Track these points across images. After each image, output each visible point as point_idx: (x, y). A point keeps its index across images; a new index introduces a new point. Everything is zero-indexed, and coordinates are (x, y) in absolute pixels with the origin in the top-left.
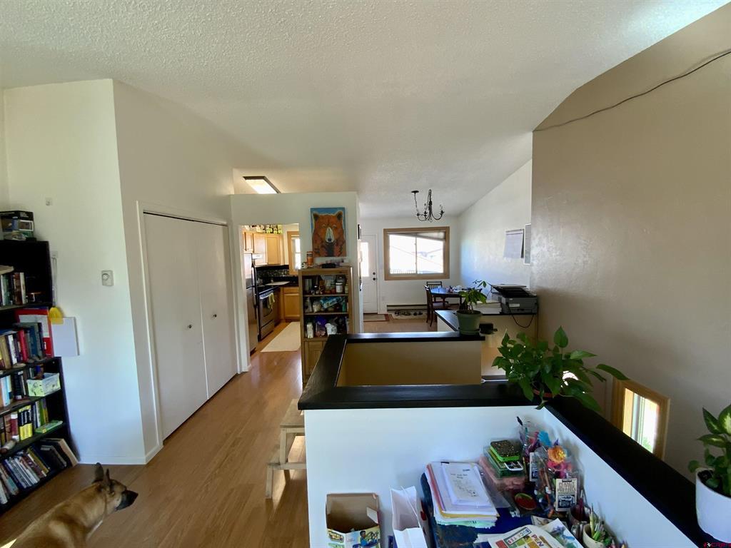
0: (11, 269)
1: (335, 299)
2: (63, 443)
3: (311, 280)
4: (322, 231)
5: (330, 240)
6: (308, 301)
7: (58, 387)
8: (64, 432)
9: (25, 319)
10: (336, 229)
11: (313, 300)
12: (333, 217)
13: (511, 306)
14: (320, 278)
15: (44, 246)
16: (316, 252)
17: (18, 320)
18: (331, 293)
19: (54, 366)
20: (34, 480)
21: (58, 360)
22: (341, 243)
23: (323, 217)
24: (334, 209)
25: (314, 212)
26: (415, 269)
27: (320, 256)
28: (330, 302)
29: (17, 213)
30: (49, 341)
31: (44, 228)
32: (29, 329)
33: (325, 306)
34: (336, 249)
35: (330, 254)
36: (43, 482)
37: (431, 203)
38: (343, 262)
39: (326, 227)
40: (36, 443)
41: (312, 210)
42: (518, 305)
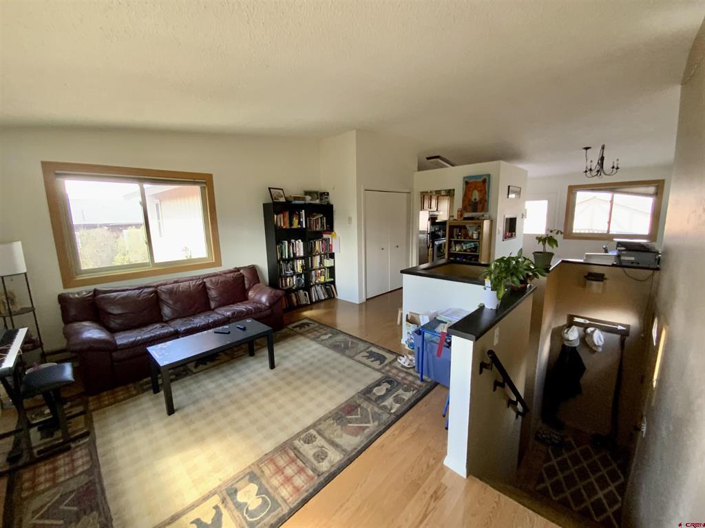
0: (322, 216)
1: (472, 244)
2: (333, 286)
3: (458, 229)
4: (470, 193)
5: (475, 199)
6: (453, 243)
7: (333, 265)
8: (333, 283)
9: (325, 236)
10: (480, 191)
11: (456, 243)
12: (480, 182)
13: (622, 258)
14: (464, 227)
15: (332, 206)
16: (464, 209)
17: (322, 236)
18: (470, 238)
19: (332, 256)
20: (323, 298)
21: (334, 253)
22: (483, 202)
23: (472, 183)
24: (480, 176)
25: (466, 180)
26: (607, 229)
27: (467, 212)
28: (468, 245)
29: (324, 193)
30: (332, 245)
31: (332, 200)
32: (326, 240)
33: (464, 248)
34: (480, 206)
35: (475, 210)
36: (325, 299)
37: (602, 159)
38: (483, 216)
39: (473, 190)
40: (325, 284)
41: (464, 178)
42: (633, 259)
